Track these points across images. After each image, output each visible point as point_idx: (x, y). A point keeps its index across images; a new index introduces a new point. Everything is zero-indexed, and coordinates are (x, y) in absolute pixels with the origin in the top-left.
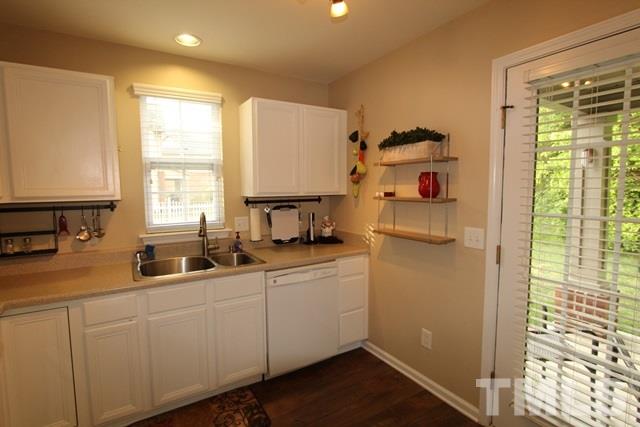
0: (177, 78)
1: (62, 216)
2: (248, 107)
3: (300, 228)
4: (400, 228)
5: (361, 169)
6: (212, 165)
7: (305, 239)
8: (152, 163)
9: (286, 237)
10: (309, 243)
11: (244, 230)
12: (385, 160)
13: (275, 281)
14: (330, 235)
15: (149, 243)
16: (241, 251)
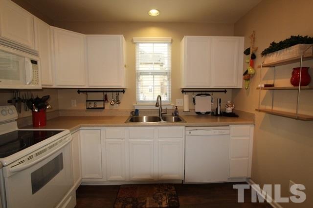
0: (154, 33)
1: (106, 94)
3: (212, 107)
4: (276, 109)
5: (251, 71)
6: (167, 73)
7: (215, 113)
8: (140, 73)
9: (203, 111)
10: (217, 115)
11: (180, 105)
12: (266, 63)
13: (190, 133)
14: (231, 112)
15: (137, 108)
16: (178, 116)
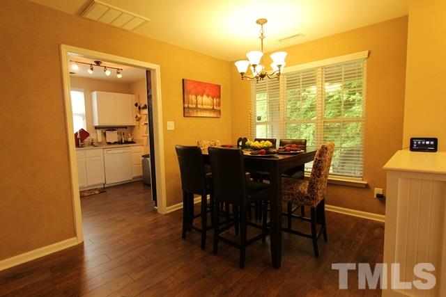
2: (95, 94)
3: (118, 138)
5: (139, 116)
7: (120, 142)
9: (112, 142)
10: (122, 143)
14: (131, 140)
